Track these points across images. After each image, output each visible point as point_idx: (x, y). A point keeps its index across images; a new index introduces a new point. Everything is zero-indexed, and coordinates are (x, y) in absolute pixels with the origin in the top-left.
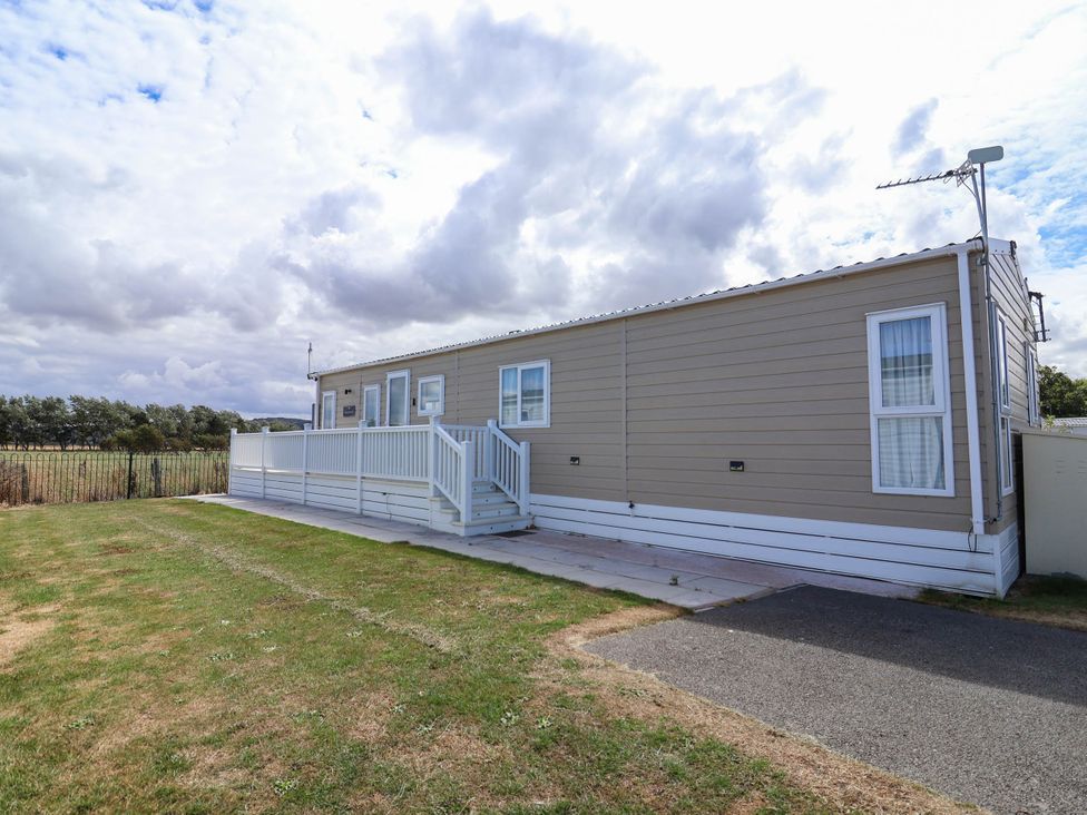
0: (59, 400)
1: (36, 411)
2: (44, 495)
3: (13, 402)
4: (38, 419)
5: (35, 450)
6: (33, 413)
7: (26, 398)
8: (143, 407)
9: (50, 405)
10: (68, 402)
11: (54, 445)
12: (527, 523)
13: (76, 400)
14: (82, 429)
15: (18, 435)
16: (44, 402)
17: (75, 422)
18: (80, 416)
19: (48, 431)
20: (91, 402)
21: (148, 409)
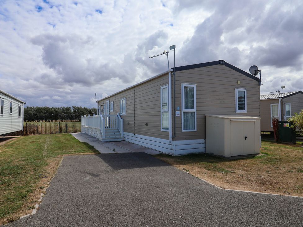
0: (70, 108)
1: (64, 111)
2: (41, 132)
3: (58, 109)
4: (65, 113)
5: (64, 122)
6: (63, 111)
7: (62, 107)
8: (91, 109)
9: (68, 109)
10: (72, 108)
11: (69, 120)
12: (123, 139)
13: (74, 107)
14: (76, 115)
15: (60, 117)
16: (66, 108)
17: (74, 113)
18: (75, 112)
19: (67, 116)
20: (78, 107)
21: (92, 109)
